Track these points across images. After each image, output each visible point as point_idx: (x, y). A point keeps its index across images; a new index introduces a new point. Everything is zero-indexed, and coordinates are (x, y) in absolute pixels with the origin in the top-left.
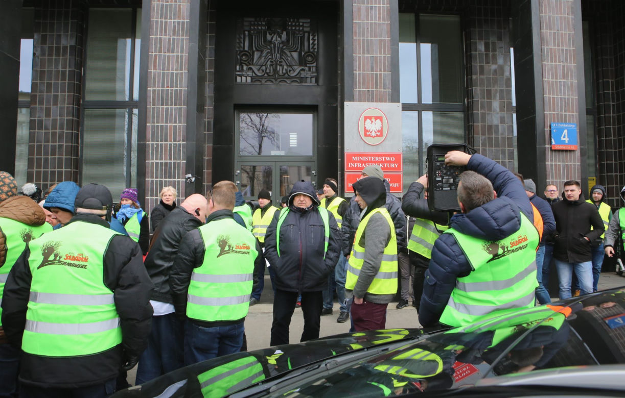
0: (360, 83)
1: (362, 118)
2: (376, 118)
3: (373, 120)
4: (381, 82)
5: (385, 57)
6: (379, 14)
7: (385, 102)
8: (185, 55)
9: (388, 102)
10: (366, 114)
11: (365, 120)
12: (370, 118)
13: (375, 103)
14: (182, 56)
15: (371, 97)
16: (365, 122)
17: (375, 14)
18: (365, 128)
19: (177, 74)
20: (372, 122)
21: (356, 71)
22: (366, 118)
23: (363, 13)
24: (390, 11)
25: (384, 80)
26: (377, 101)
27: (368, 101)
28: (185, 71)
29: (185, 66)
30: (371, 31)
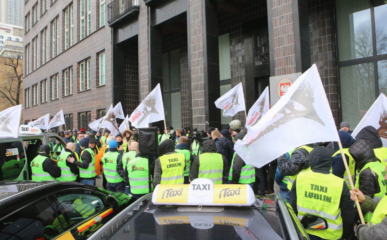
0: (278, 64)
1: (279, 85)
2: (287, 84)
3: (285, 85)
4: (289, 61)
5: (291, 45)
6: (287, 19)
7: (292, 73)
8: (203, 66)
9: (294, 73)
10: (281, 82)
11: (281, 86)
12: (283, 84)
13: (286, 75)
14: (201, 67)
15: (285, 72)
16: (280, 87)
17: (285, 20)
18: (281, 91)
19: (200, 76)
20: (284, 87)
21: (275, 57)
22: (281, 85)
23: (278, 22)
24: (293, 15)
25: (291, 59)
26: (288, 74)
27: (283, 74)
28: (203, 74)
29: (203, 72)
30: (283, 31)
